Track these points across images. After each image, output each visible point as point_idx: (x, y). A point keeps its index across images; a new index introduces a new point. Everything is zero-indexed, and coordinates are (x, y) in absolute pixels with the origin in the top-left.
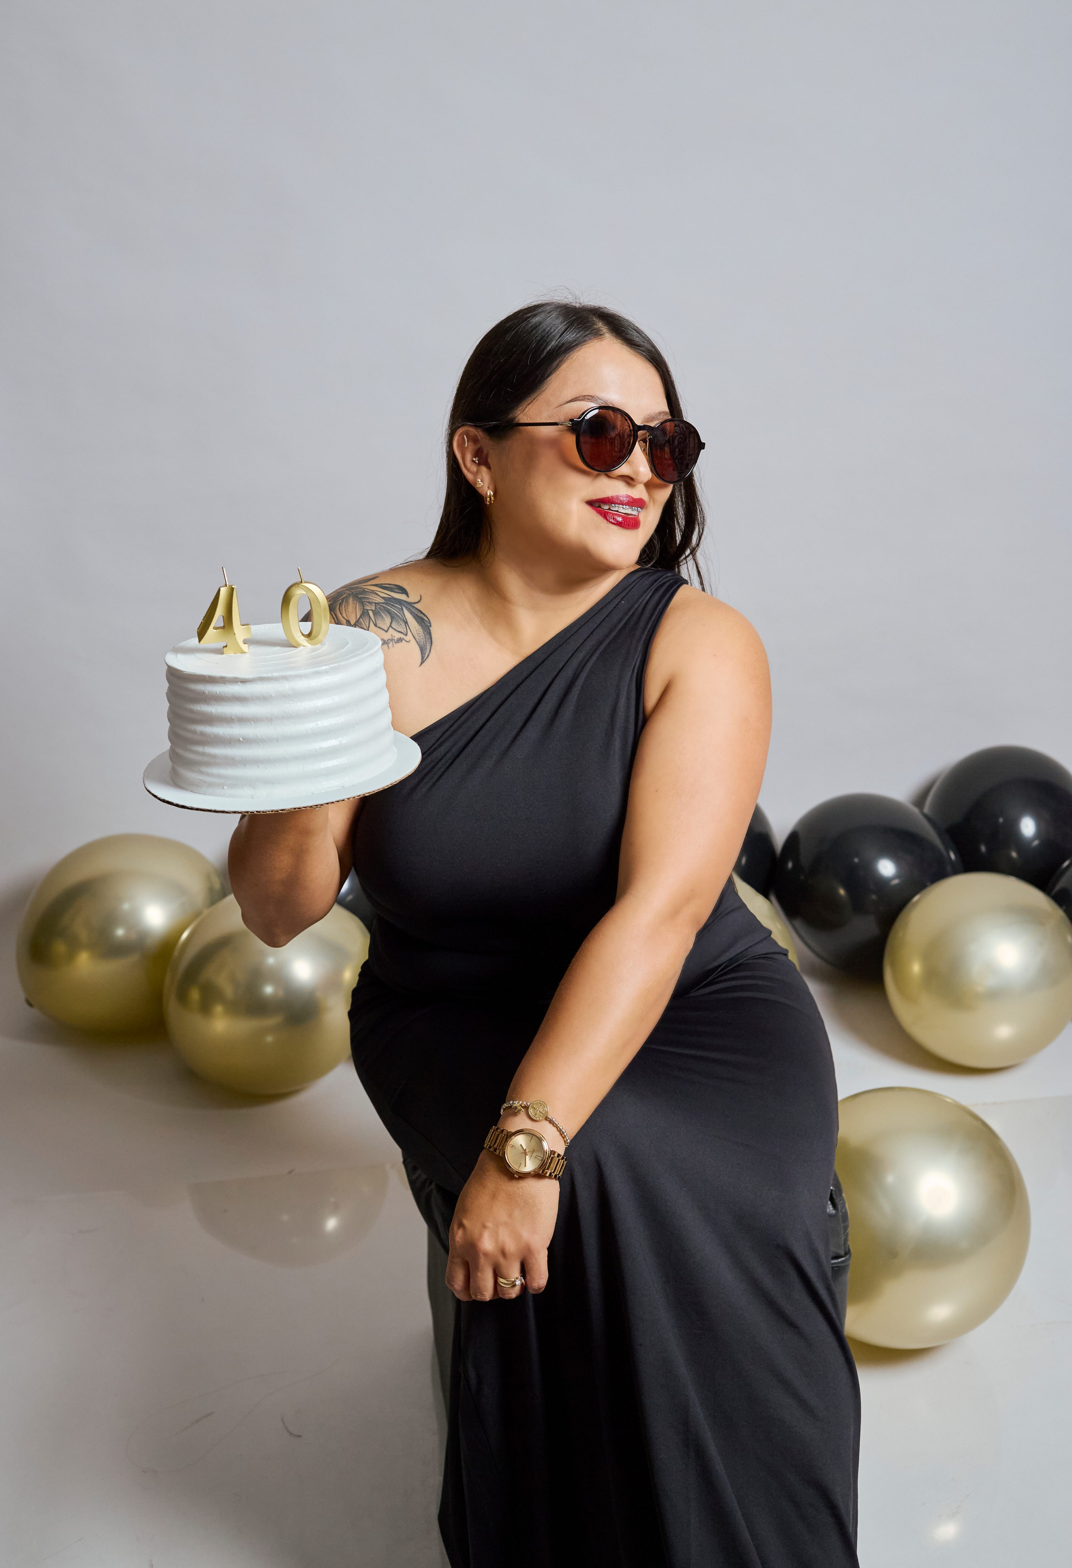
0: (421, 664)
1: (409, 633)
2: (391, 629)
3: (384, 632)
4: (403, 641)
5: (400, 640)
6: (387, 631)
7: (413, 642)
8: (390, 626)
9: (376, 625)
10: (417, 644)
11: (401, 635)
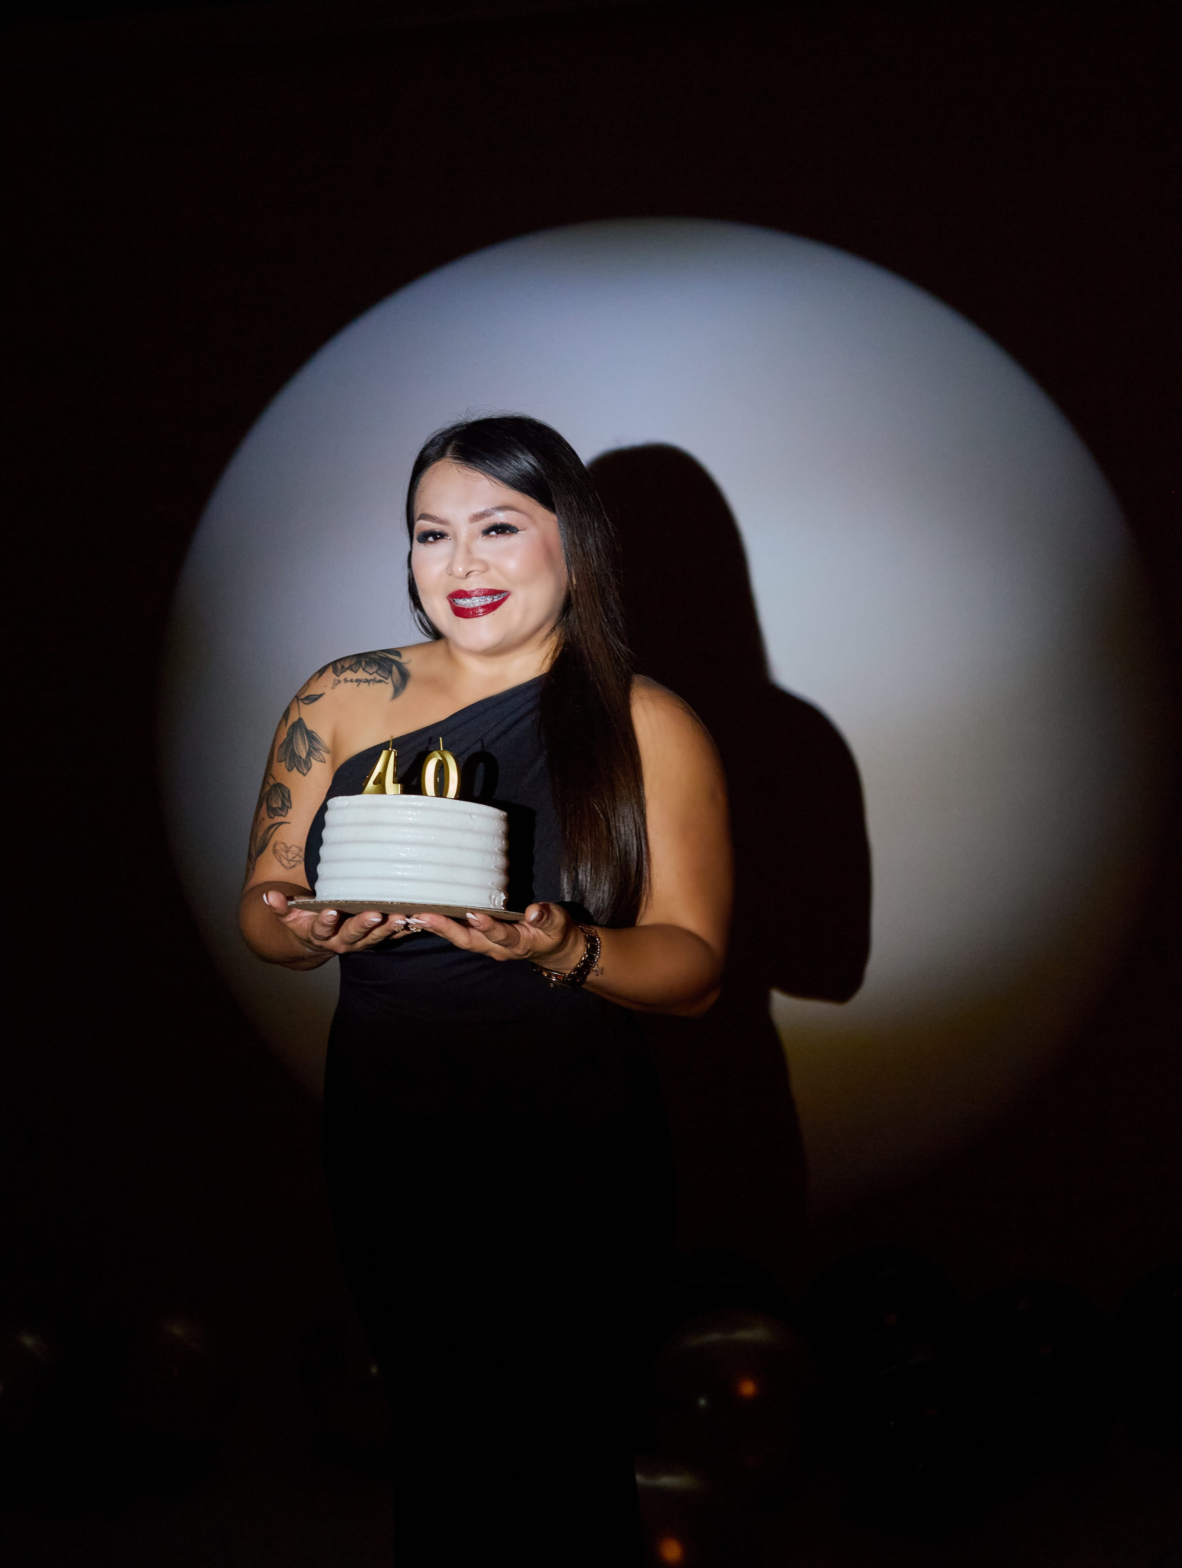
0: (393, 699)
1: (390, 680)
3: (368, 674)
4: (383, 683)
5: (380, 681)
6: (371, 674)
7: (390, 685)
8: (376, 672)
10: (394, 686)
11: (383, 679)
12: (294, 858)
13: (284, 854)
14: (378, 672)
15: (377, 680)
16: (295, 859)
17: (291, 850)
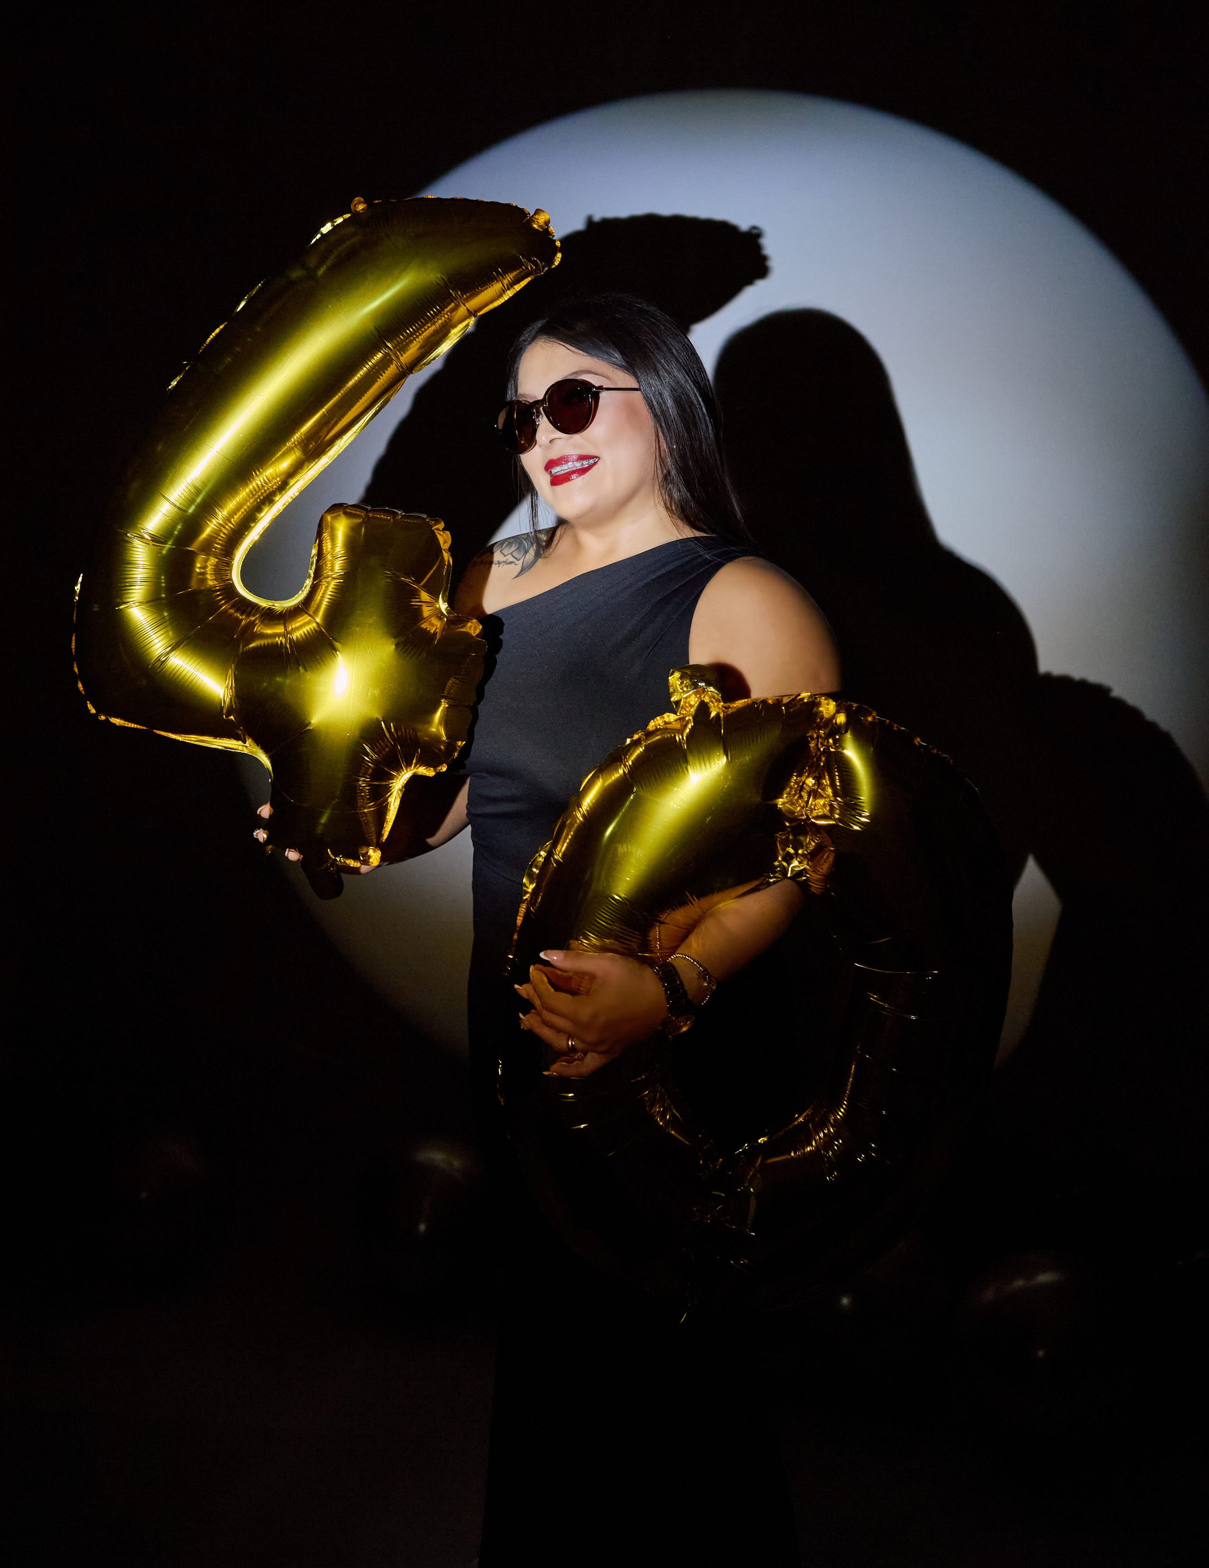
0: (516, 577)
1: (521, 561)
2: (510, 555)
3: (503, 556)
4: (513, 564)
6: (505, 556)
7: (519, 567)
8: (511, 553)
9: (501, 551)
10: (523, 566)
11: (514, 560)
14: (514, 553)
15: (508, 561)
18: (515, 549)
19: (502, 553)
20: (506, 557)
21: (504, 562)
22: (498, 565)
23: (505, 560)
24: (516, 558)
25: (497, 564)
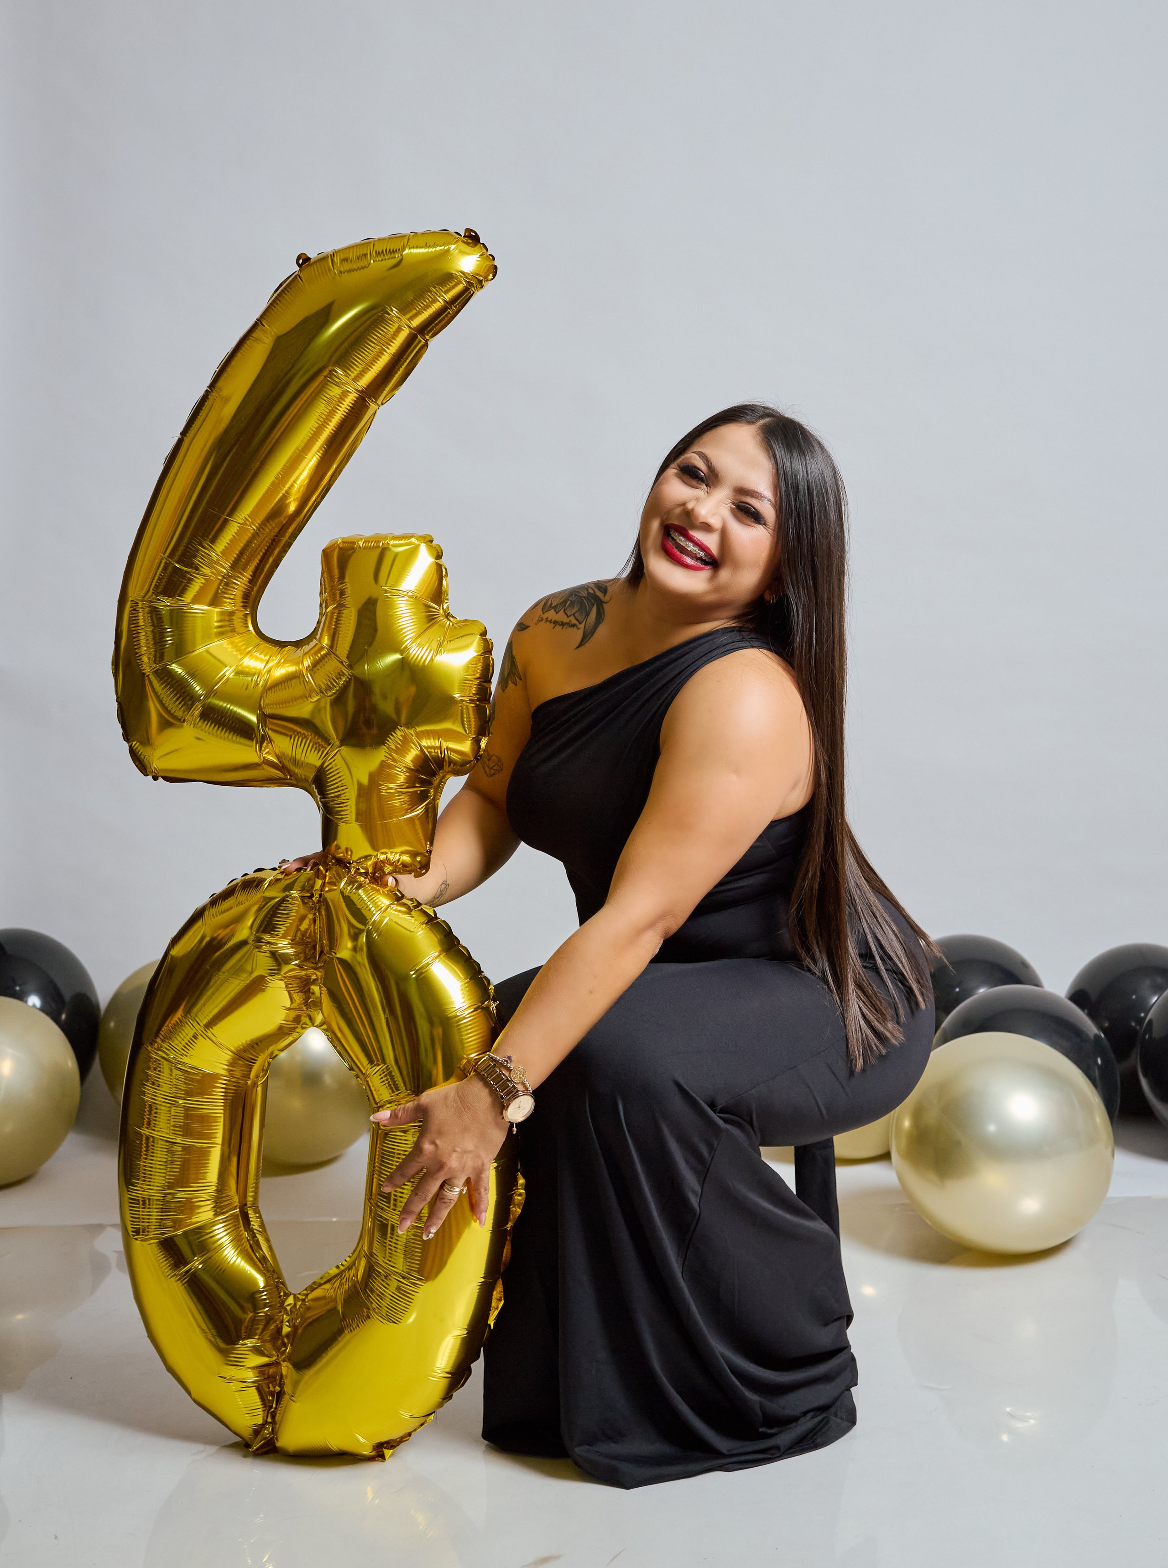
0: (577, 648)
1: (583, 624)
2: (572, 617)
3: (566, 616)
4: (575, 628)
5: (574, 625)
6: (568, 617)
7: (581, 631)
8: (574, 614)
9: (564, 611)
10: (584, 632)
11: (577, 623)
12: (494, 766)
13: (486, 760)
14: (576, 615)
15: (571, 623)
16: (494, 768)
17: (492, 758)
18: (577, 609)
19: (566, 613)
20: (570, 618)
21: (568, 624)
22: (561, 627)
23: (568, 621)
24: (579, 622)
25: (561, 625)
